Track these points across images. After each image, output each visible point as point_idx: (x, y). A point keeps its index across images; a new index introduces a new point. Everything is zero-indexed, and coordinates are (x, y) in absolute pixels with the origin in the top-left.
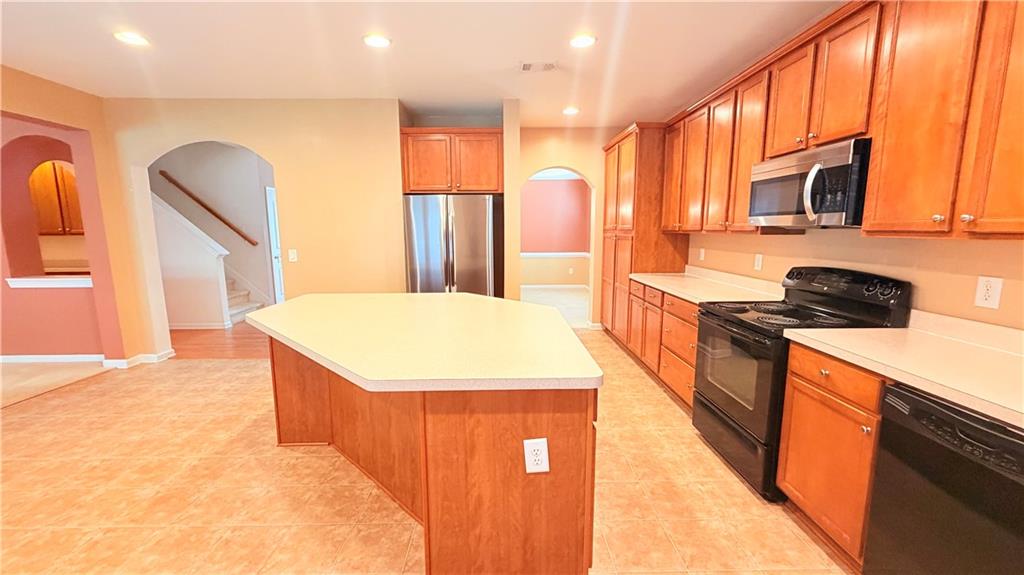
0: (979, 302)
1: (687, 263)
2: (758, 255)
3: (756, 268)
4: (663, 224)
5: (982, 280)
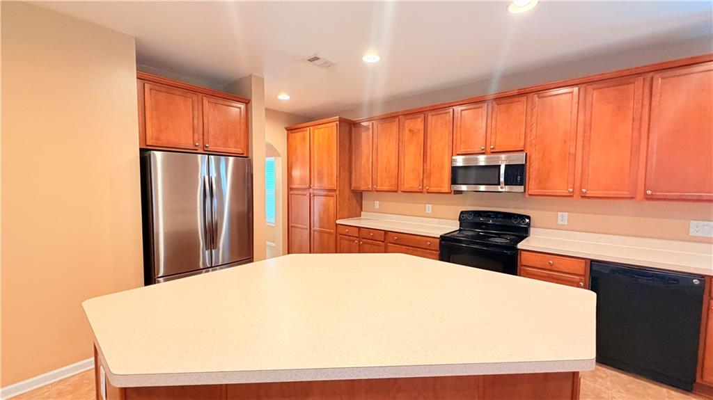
0: (560, 222)
1: (362, 210)
2: (427, 205)
3: (427, 212)
4: (353, 186)
5: (560, 214)
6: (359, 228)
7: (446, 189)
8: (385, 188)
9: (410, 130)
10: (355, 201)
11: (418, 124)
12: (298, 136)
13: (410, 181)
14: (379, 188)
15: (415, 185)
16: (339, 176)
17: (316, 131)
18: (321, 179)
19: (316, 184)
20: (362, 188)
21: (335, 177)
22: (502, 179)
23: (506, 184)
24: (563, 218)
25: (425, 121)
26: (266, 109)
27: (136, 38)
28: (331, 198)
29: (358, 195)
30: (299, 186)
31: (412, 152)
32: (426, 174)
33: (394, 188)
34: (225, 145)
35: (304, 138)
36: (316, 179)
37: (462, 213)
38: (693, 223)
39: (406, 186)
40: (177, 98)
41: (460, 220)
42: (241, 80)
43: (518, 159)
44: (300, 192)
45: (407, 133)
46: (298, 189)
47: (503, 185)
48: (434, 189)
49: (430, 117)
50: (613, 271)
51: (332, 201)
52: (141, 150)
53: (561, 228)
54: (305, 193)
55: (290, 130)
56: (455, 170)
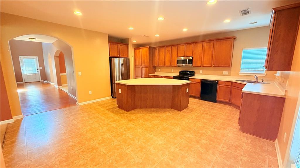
6: (155, 76)
7: (176, 65)
8: (161, 65)
9: (168, 50)
10: (153, 69)
11: (169, 49)
12: (138, 51)
13: (168, 64)
14: (160, 65)
15: (169, 64)
16: (149, 62)
17: (143, 50)
18: (144, 63)
19: (143, 64)
20: (156, 65)
21: (148, 63)
22: (187, 63)
23: (188, 64)
24: (201, 72)
25: (171, 48)
26: (132, 44)
27: (108, 34)
28: (147, 68)
29: (154, 67)
30: (138, 65)
31: (168, 55)
32: (171, 62)
33: (163, 65)
34: (124, 55)
35: (139, 52)
36: (143, 63)
37: (180, 71)
38: (224, 72)
39: (167, 65)
40: (115, 46)
41: (179, 73)
42: (126, 39)
43: (191, 58)
44: (139, 67)
45: (167, 51)
46: (138, 66)
47: (187, 64)
48: (173, 65)
49: (172, 47)
50: (205, 81)
51: (147, 69)
52: (110, 57)
53: (201, 74)
54: (140, 67)
55: (135, 49)
56: (178, 60)
